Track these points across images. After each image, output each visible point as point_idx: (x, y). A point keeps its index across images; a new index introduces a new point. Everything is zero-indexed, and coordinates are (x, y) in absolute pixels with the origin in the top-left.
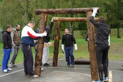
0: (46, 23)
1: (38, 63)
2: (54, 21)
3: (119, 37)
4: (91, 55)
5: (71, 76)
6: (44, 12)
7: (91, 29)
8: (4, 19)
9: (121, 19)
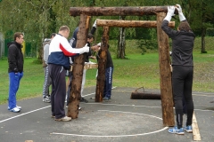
0: (88, 30)
1: (74, 96)
2: (98, 26)
3: (204, 52)
4: (162, 85)
5: (129, 119)
6: (86, 13)
7: (164, 41)
8: (7, 20)
9: (207, 20)
